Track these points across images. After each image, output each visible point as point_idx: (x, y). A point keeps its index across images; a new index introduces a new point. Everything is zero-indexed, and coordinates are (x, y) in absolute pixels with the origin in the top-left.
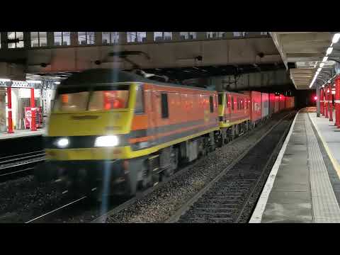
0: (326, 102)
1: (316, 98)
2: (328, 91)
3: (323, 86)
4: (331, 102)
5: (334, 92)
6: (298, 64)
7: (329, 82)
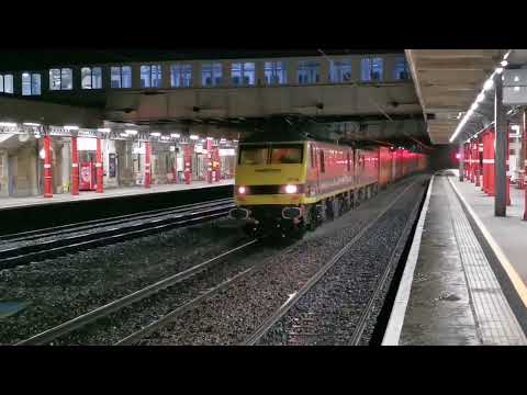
0: (471, 161)
1: (458, 156)
2: (475, 148)
3: (469, 141)
4: (478, 161)
5: (481, 149)
6: (438, 115)
7: (476, 136)
